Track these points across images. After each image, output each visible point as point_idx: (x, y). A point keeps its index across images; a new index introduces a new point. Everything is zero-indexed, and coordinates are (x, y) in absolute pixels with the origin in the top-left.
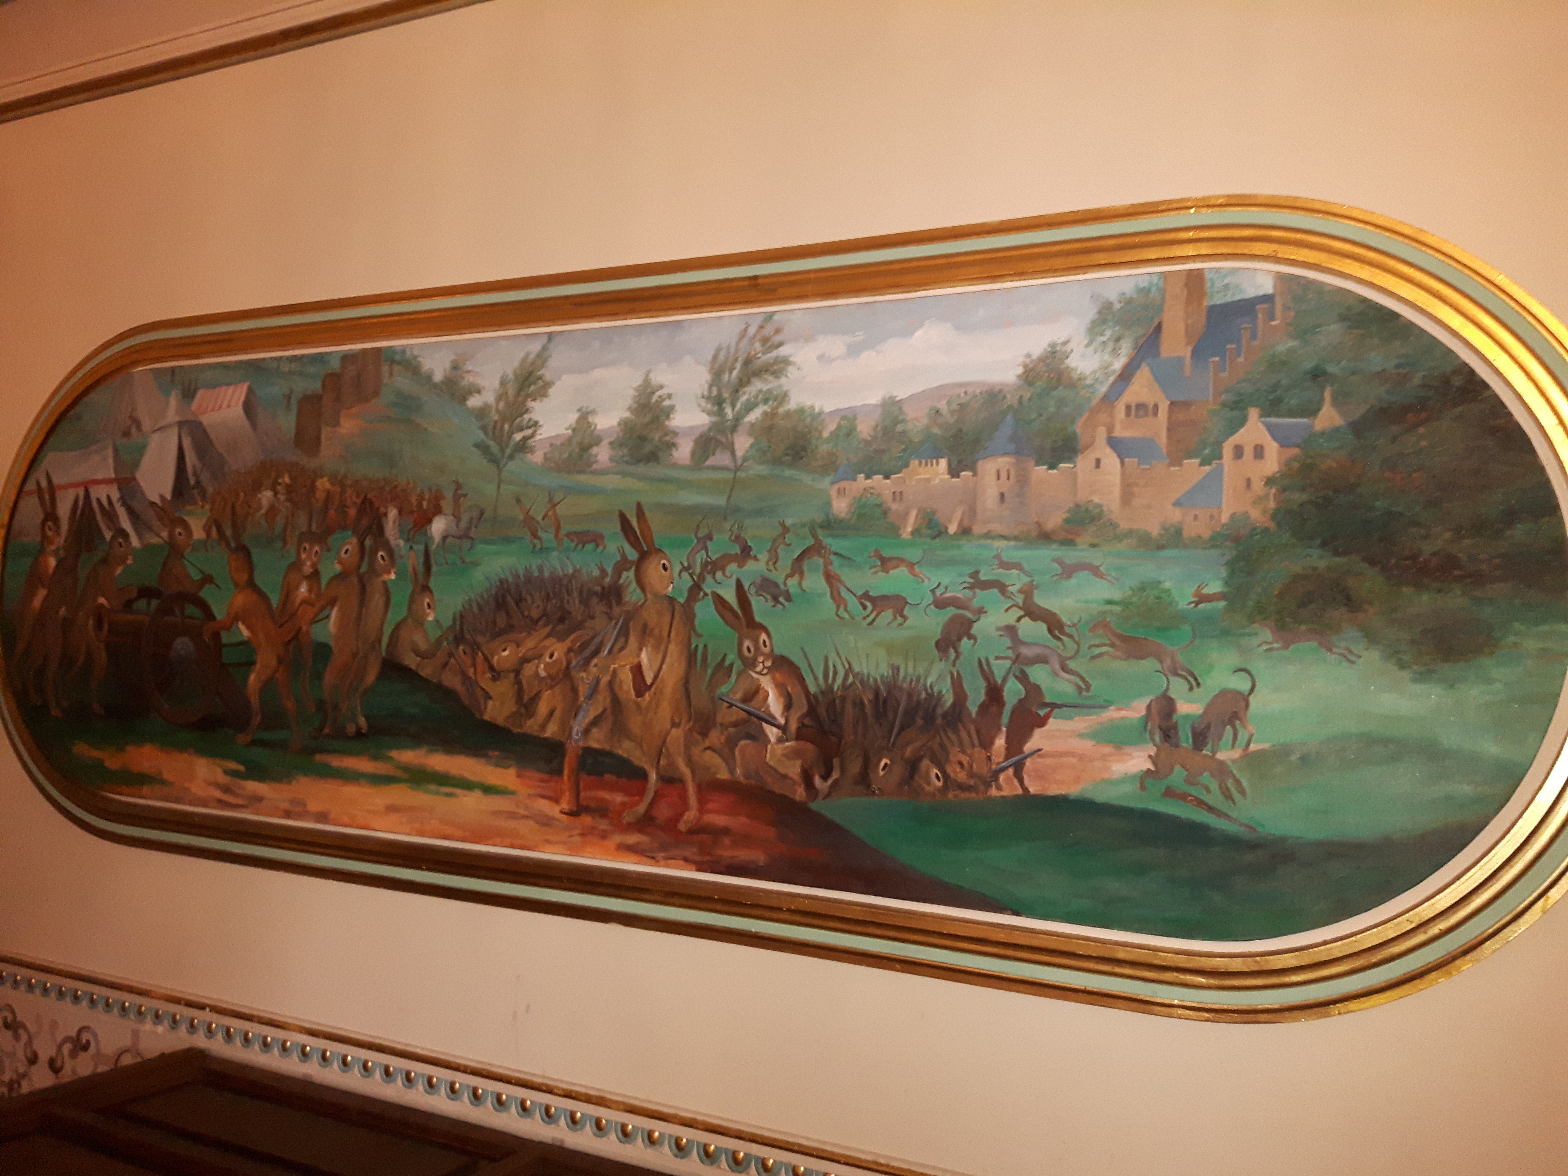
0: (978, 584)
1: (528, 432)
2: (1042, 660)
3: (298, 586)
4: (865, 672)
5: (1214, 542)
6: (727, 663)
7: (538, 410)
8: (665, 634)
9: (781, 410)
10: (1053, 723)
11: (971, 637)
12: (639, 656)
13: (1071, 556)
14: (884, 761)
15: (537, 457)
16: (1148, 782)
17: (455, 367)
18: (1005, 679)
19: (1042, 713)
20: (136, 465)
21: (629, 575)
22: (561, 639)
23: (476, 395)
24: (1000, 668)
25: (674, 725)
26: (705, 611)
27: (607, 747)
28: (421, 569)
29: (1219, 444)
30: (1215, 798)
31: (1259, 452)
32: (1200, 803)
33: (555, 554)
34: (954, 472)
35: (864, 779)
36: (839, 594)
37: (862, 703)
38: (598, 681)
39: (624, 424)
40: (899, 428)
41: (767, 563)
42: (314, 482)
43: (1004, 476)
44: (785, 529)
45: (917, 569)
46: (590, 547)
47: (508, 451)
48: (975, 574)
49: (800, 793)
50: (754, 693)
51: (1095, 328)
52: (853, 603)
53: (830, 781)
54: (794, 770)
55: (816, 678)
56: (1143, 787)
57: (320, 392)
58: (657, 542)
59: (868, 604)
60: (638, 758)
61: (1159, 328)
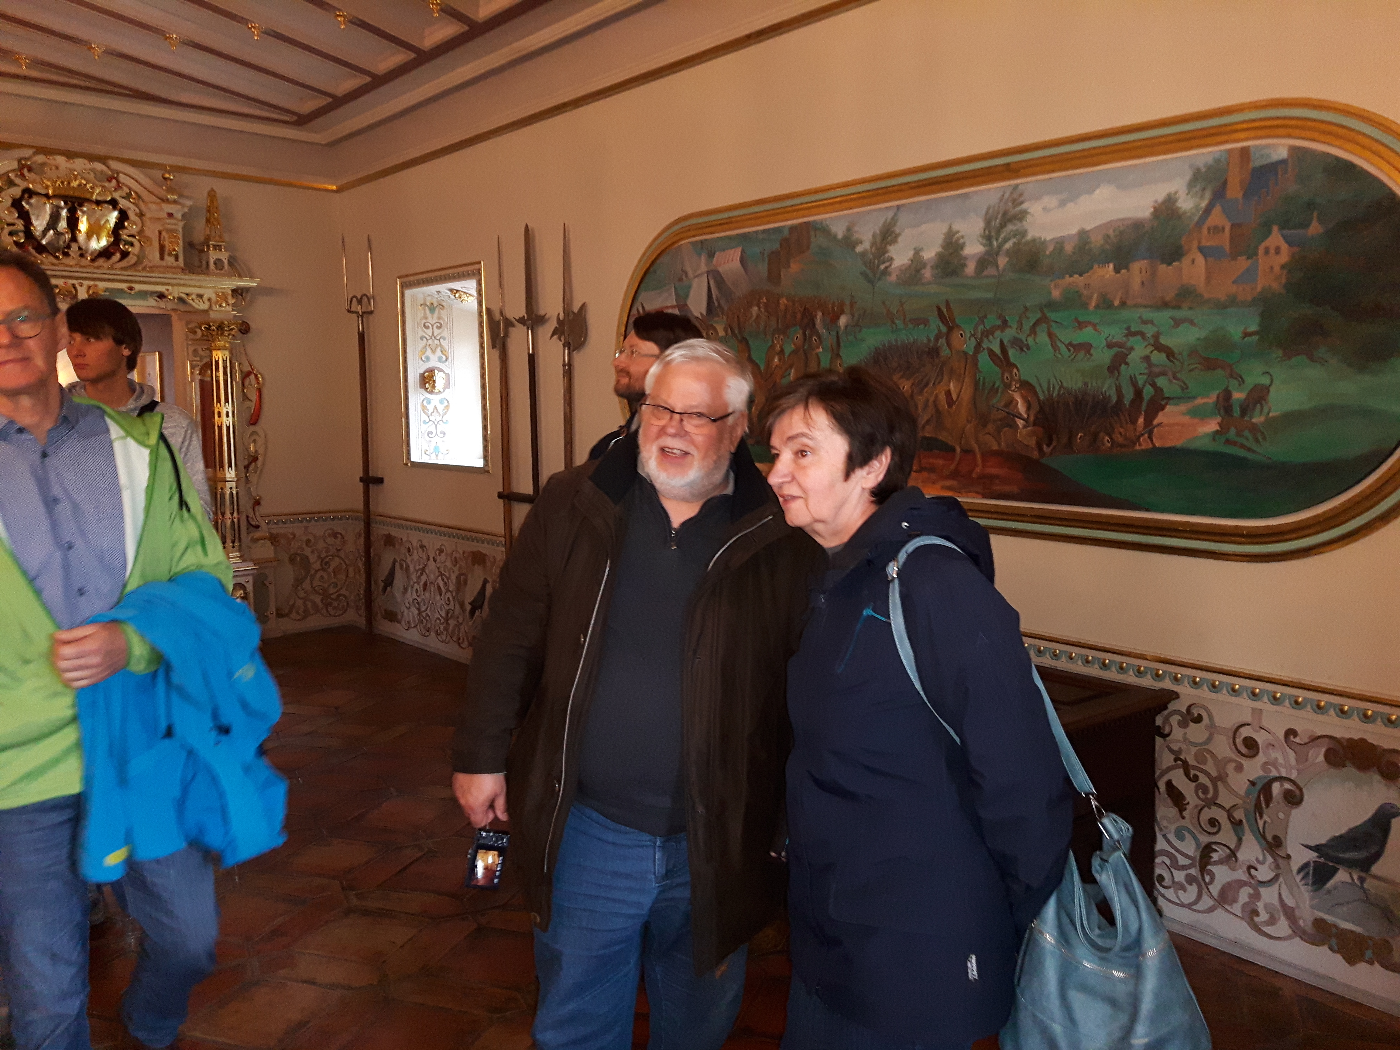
0: (1130, 333)
1: (887, 264)
2: (1164, 374)
3: (773, 359)
4: (1070, 386)
5: (1255, 302)
6: (996, 386)
7: (893, 251)
8: (962, 372)
9: (1023, 241)
10: (1169, 408)
11: (1126, 364)
12: (949, 385)
13: (1179, 314)
14: (1080, 435)
15: (893, 278)
16: (1217, 437)
17: (849, 229)
18: (1144, 386)
19: (1163, 403)
20: (687, 296)
21: (942, 341)
22: (908, 379)
23: (860, 245)
24: (1141, 380)
25: (969, 422)
26: (984, 359)
27: (934, 436)
28: (835, 344)
29: (1256, 248)
30: (1251, 444)
31: (1278, 250)
32: (1242, 446)
33: (904, 332)
34: (1117, 271)
35: (1069, 446)
36: (1056, 343)
37: (1068, 405)
38: (928, 401)
39: (939, 255)
40: (1087, 247)
41: (1017, 329)
42: (778, 301)
43: (1144, 272)
44: (1026, 308)
45: (1098, 327)
46: (922, 326)
47: (878, 276)
48: (1128, 328)
49: (1035, 455)
50: (1011, 402)
51: (1191, 185)
52: (1063, 349)
53: (1051, 448)
54: (1032, 442)
55: (1043, 392)
56: (1214, 439)
57: (779, 249)
58: (957, 321)
59: (1072, 349)
60: (951, 442)
61: (1225, 183)
